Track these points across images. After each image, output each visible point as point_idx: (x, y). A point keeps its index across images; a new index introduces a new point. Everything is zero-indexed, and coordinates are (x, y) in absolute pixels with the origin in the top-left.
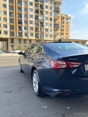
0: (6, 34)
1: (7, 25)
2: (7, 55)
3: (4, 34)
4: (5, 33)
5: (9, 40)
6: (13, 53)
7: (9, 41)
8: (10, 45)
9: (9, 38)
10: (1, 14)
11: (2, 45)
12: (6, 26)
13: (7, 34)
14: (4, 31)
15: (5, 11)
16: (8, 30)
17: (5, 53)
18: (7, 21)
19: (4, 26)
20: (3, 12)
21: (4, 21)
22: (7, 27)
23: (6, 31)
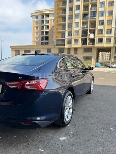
0: (109, 42)
1: (111, 29)
2: (107, 70)
3: (106, 42)
4: (108, 40)
5: (113, 49)
6: (111, 67)
7: (113, 51)
8: (114, 57)
9: (113, 47)
10: (105, 16)
11: (109, 57)
12: (110, 31)
13: (111, 42)
14: (106, 38)
15: (110, 11)
16: (113, 37)
17: (105, 67)
18: (111, 24)
19: (107, 31)
20: (108, 13)
21: (108, 24)
22: (111, 33)
23: (109, 37)
